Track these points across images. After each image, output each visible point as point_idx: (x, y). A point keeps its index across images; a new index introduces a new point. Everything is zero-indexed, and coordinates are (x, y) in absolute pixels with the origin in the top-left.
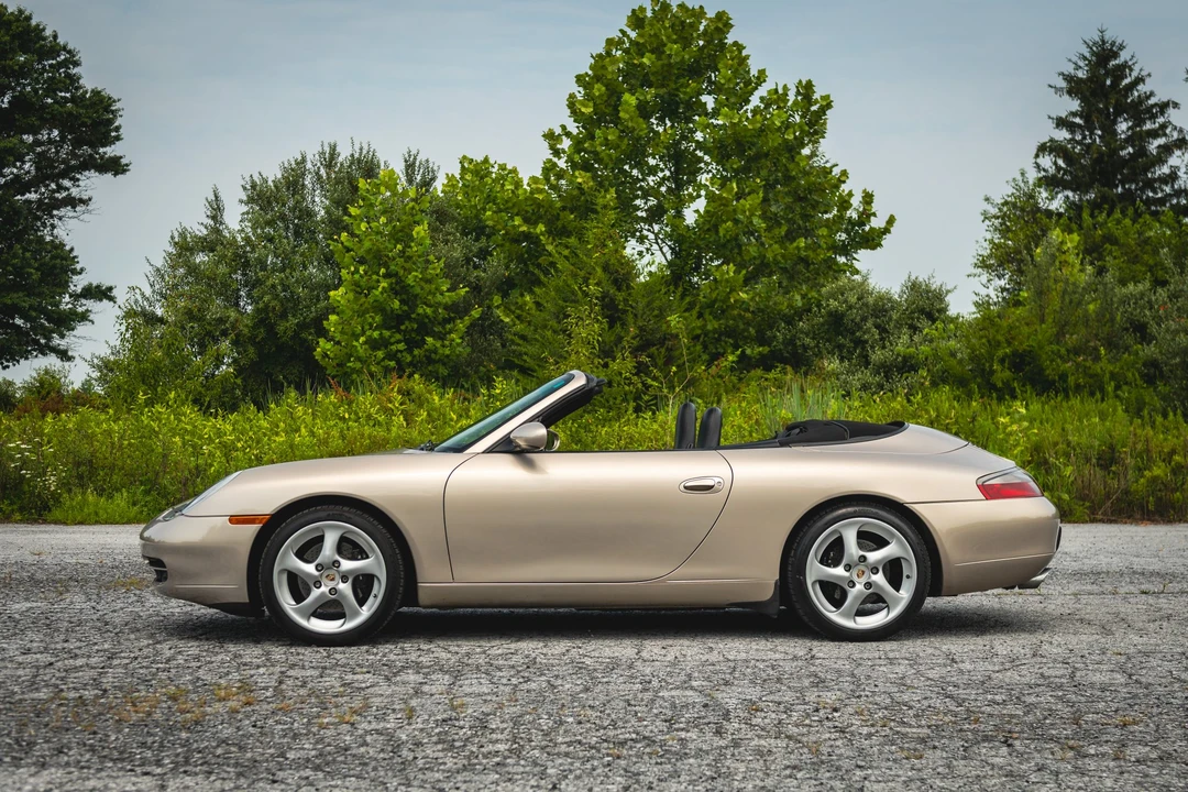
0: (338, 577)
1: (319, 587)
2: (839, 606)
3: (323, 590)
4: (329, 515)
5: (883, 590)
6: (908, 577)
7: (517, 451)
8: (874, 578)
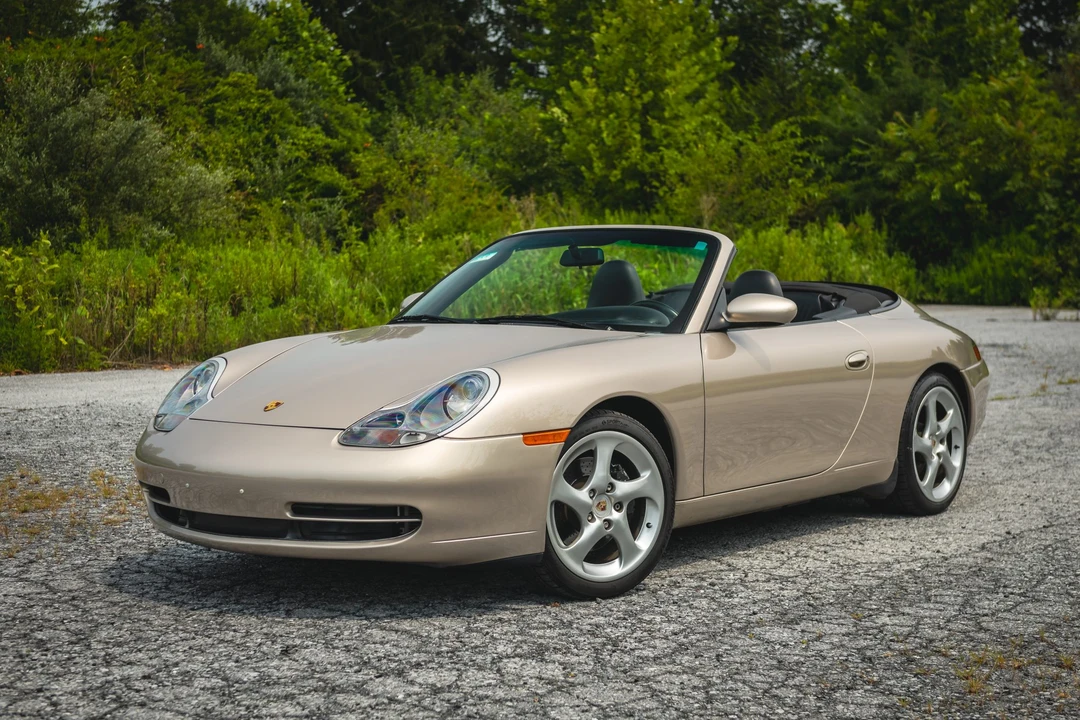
0: (609, 506)
1: (593, 520)
2: (922, 479)
3: (598, 523)
4: (604, 423)
5: (947, 460)
6: (956, 447)
7: (723, 329)
8: (942, 448)
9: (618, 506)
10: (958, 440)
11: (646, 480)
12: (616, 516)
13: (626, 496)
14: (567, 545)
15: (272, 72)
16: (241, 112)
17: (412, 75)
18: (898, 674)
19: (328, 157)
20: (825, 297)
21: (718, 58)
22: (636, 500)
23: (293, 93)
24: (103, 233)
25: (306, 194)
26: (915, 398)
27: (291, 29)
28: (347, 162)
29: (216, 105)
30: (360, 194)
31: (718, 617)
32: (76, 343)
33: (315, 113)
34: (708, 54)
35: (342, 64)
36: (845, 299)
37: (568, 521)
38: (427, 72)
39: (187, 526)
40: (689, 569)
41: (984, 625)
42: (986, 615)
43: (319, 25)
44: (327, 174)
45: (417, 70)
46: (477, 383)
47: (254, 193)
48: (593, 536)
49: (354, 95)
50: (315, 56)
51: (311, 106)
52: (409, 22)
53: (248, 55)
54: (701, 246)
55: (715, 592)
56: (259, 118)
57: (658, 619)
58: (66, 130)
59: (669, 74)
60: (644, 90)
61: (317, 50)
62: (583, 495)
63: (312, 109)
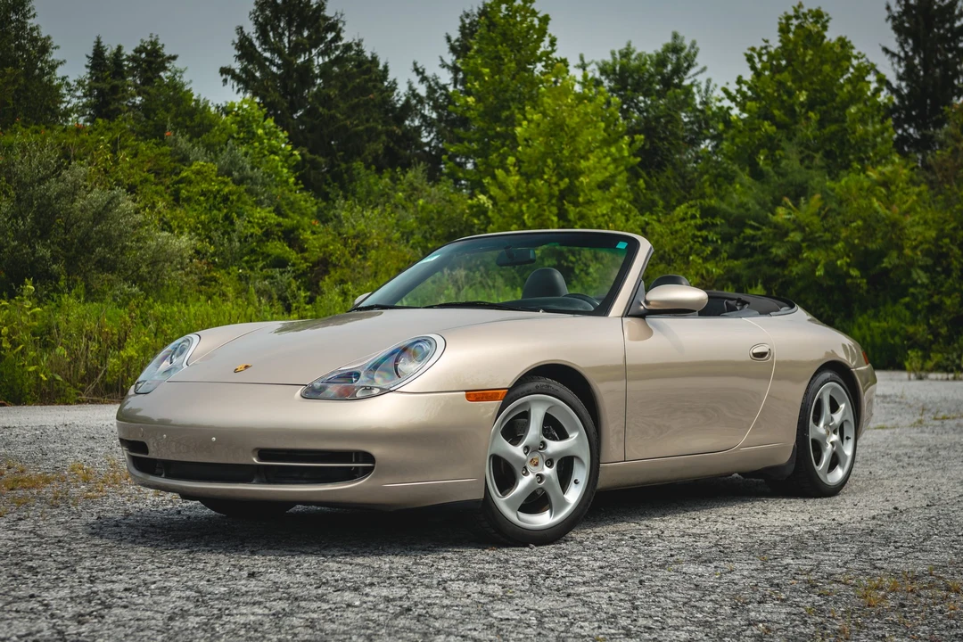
0: (541, 463)
1: (526, 474)
2: (817, 465)
3: (531, 477)
4: (537, 387)
5: (840, 448)
6: (848, 438)
7: (642, 316)
8: (835, 438)
9: (549, 463)
10: (849, 432)
11: (574, 442)
12: (548, 471)
13: (556, 454)
14: (504, 495)
15: (231, 162)
16: (203, 194)
17: (354, 169)
18: (803, 595)
19: (280, 234)
20: (730, 302)
21: (626, 153)
22: (565, 458)
23: (249, 181)
24: (80, 288)
25: (260, 264)
26: (811, 391)
27: (248, 127)
28: (297, 239)
29: (181, 186)
30: (308, 267)
31: (639, 558)
32: (55, 379)
33: (267, 198)
34: (617, 150)
35: (293, 158)
36: (749, 303)
37: (505, 473)
38: (368, 167)
39: (163, 476)
40: (611, 528)
41: (878, 565)
42: (880, 559)
43: (272, 124)
44: (277, 248)
45: (358, 165)
46: (426, 347)
47: (214, 262)
48: (527, 488)
49: (302, 186)
50: (268, 151)
51: (265, 192)
52: (351, 123)
53: (209, 147)
54: (622, 245)
55: (635, 543)
56: (219, 199)
57: (585, 559)
58: (50, 198)
59: (583, 164)
60: (561, 178)
61: (271, 146)
62: (518, 450)
63: (266, 195)
